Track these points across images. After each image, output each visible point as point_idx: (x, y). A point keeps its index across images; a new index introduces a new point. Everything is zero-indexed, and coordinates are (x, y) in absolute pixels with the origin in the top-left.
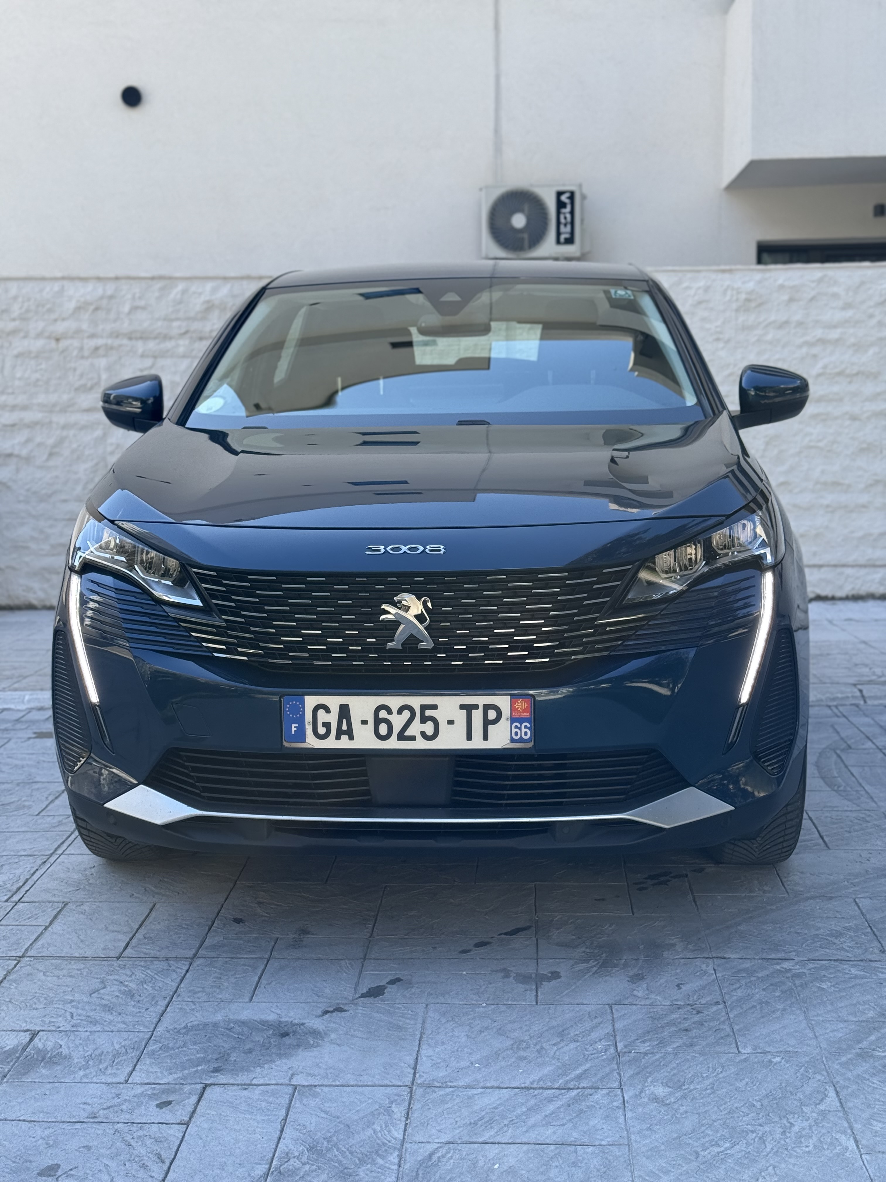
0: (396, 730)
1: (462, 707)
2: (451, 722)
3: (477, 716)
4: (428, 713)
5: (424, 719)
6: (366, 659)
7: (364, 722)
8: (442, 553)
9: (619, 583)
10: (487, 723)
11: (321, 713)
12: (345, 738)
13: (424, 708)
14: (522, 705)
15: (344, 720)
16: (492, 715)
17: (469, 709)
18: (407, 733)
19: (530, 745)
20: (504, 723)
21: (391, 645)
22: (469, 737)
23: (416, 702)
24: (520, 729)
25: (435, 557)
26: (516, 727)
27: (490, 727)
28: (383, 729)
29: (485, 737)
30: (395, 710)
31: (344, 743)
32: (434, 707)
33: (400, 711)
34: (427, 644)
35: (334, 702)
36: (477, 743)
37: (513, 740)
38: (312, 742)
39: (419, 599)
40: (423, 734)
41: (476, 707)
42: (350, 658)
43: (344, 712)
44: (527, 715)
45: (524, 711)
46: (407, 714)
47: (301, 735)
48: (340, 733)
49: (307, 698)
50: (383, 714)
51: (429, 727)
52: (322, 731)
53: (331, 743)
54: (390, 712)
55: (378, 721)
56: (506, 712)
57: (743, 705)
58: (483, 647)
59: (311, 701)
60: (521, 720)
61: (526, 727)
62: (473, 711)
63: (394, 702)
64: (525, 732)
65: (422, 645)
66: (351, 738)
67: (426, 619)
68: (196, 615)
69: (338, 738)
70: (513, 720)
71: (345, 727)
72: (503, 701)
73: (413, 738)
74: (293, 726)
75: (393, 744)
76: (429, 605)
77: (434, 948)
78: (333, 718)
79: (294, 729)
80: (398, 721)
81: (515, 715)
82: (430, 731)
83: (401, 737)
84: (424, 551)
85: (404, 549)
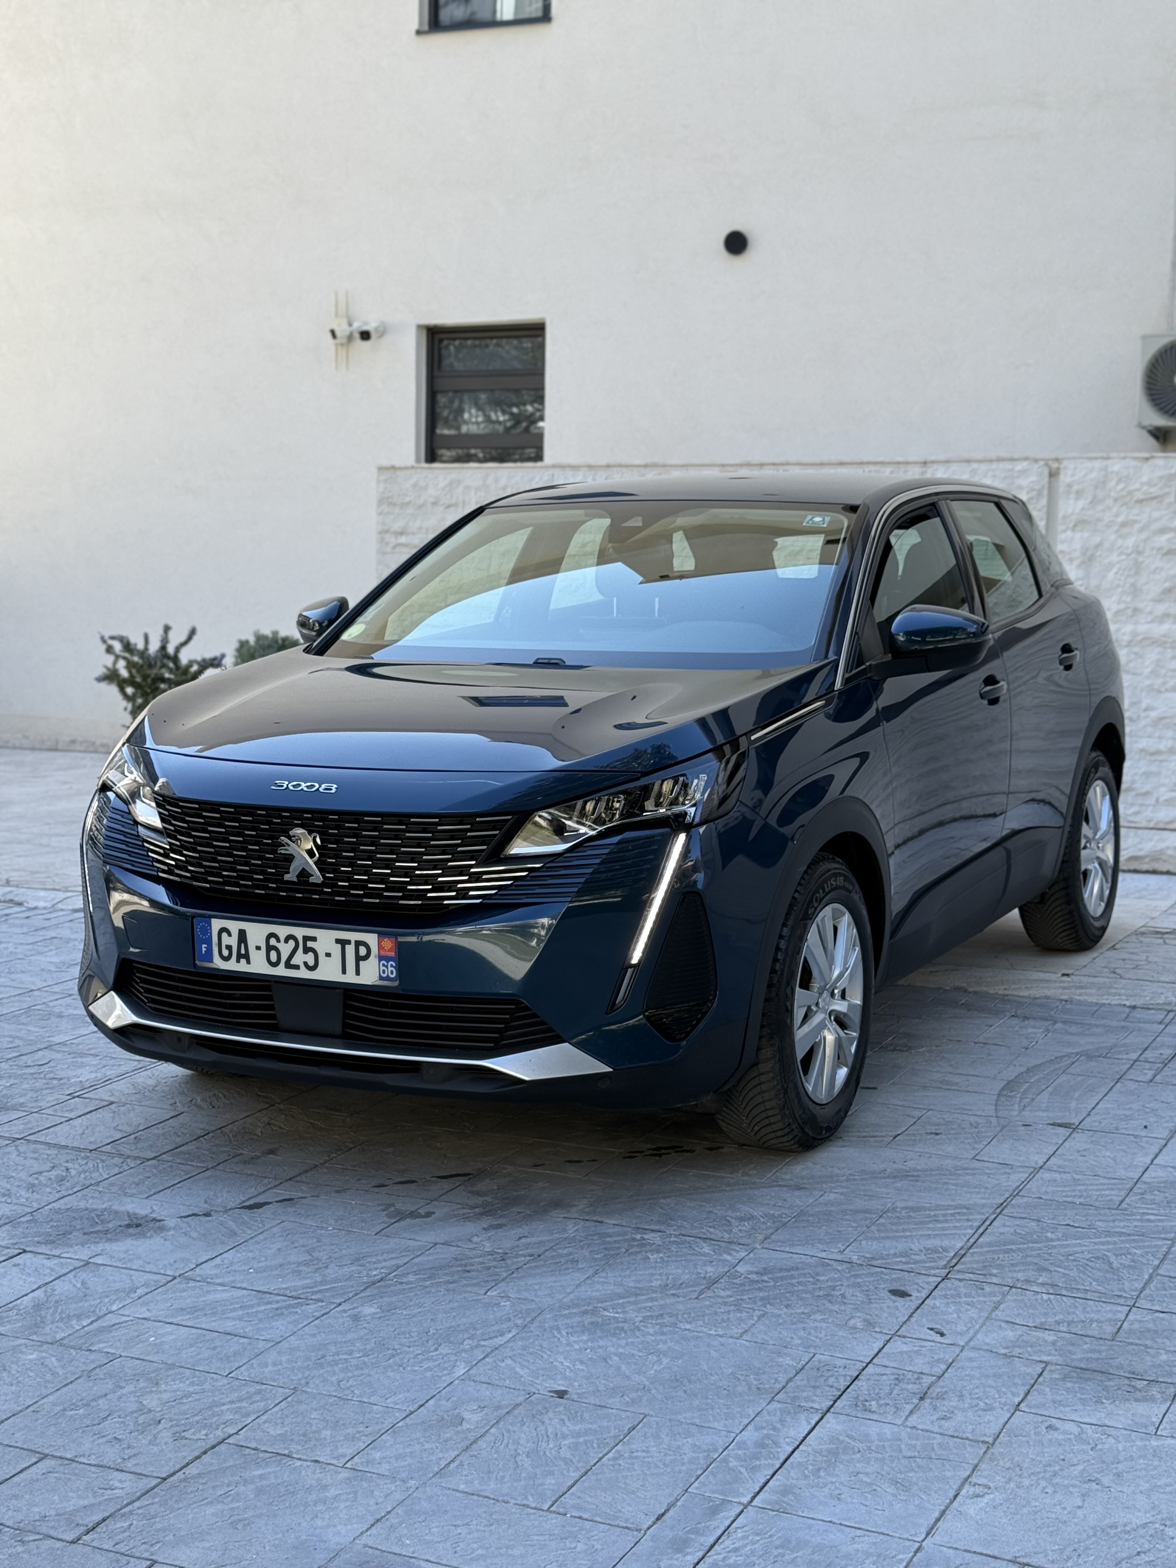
0: (284, 958)
1: (338, 941)
2: (328, 955)
3: (350, 950)
4: (310, 944)
5: (306, 950)
6: (265, 888)
7: (258, 948)
8: (333, 791)
9: (497, 832)
10: (359, 959)
11: (224, 935)
12: (243, 961)
13: (306, 939)
14: (388, 943)
15: (243, 945)
16: (363, 951)
17: (343, 943)
18: (293, 962)
19: (396, 984)
20: (373, 960)
21: (287, 877)
22: (344, 971)
23: (299, 932)
24: (387, 967)
25: (327, 794)
26: (384, 965)
27: (361, 963)
28: (273, 956)
29: (358, 973)
30: (282, 939)
31: (242, 967)
32: (314, 939)
33: (287, 940)
34: (317, 876)
35: (235, 926)
36: (350, 978)
37: (381, 978)
38: (218, 963)
39: (310, 833)
40: (306, 964)
41: (348, 942)
42: (255, 887)
43: (242, 936)
44: (393, 954)
45: (389, 950)
46: (292, 943)
47: (209, 957)
48: (239, 957)
49: (214, 921)
50: (273, 942)
51: (310, 958)
52: (225, 953)
53: (232, 966)
54: (278, 940)
55: (269, 948)
56: (374, 949)
57: (634, 966)
58: (362, 885)
59: (217, 924)
60: (388, 959)
61: (392, 966)
62: (347, 946)
63: (283, 931)
64: (391, 970)
65: (312, 880)
66: (248, 962)
67: (315, 855)
68: (160, 839)
69: (238, 961)
70: (381, 958)
71: (243, 952)
72: (372, 939)
73: (297, 967)
74: (204, 946)
75: (281, 971)
76: (318, 841)
77: (359, 1180)
78: (233, 941)
79: (204, 949)
80: (286, 949)
81: (383, 953)
82: (311, 963)
83: (288, 965)
84: (318, 789)
85: (303, 786)
